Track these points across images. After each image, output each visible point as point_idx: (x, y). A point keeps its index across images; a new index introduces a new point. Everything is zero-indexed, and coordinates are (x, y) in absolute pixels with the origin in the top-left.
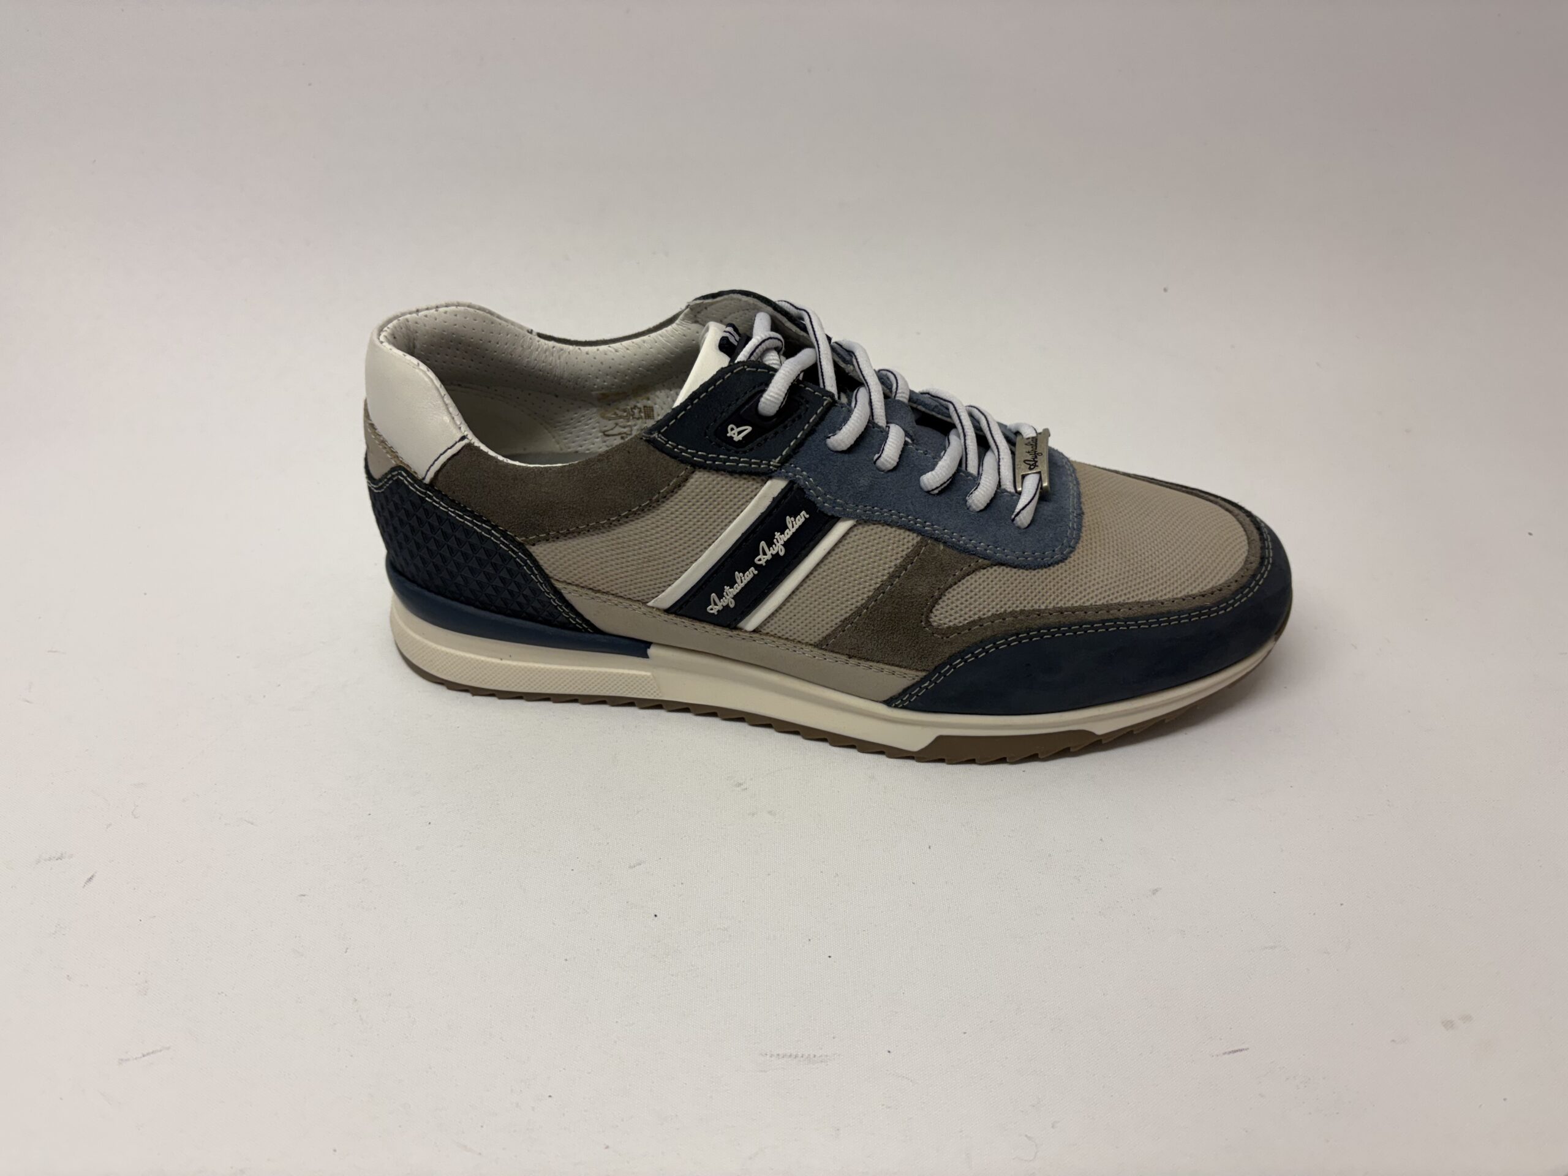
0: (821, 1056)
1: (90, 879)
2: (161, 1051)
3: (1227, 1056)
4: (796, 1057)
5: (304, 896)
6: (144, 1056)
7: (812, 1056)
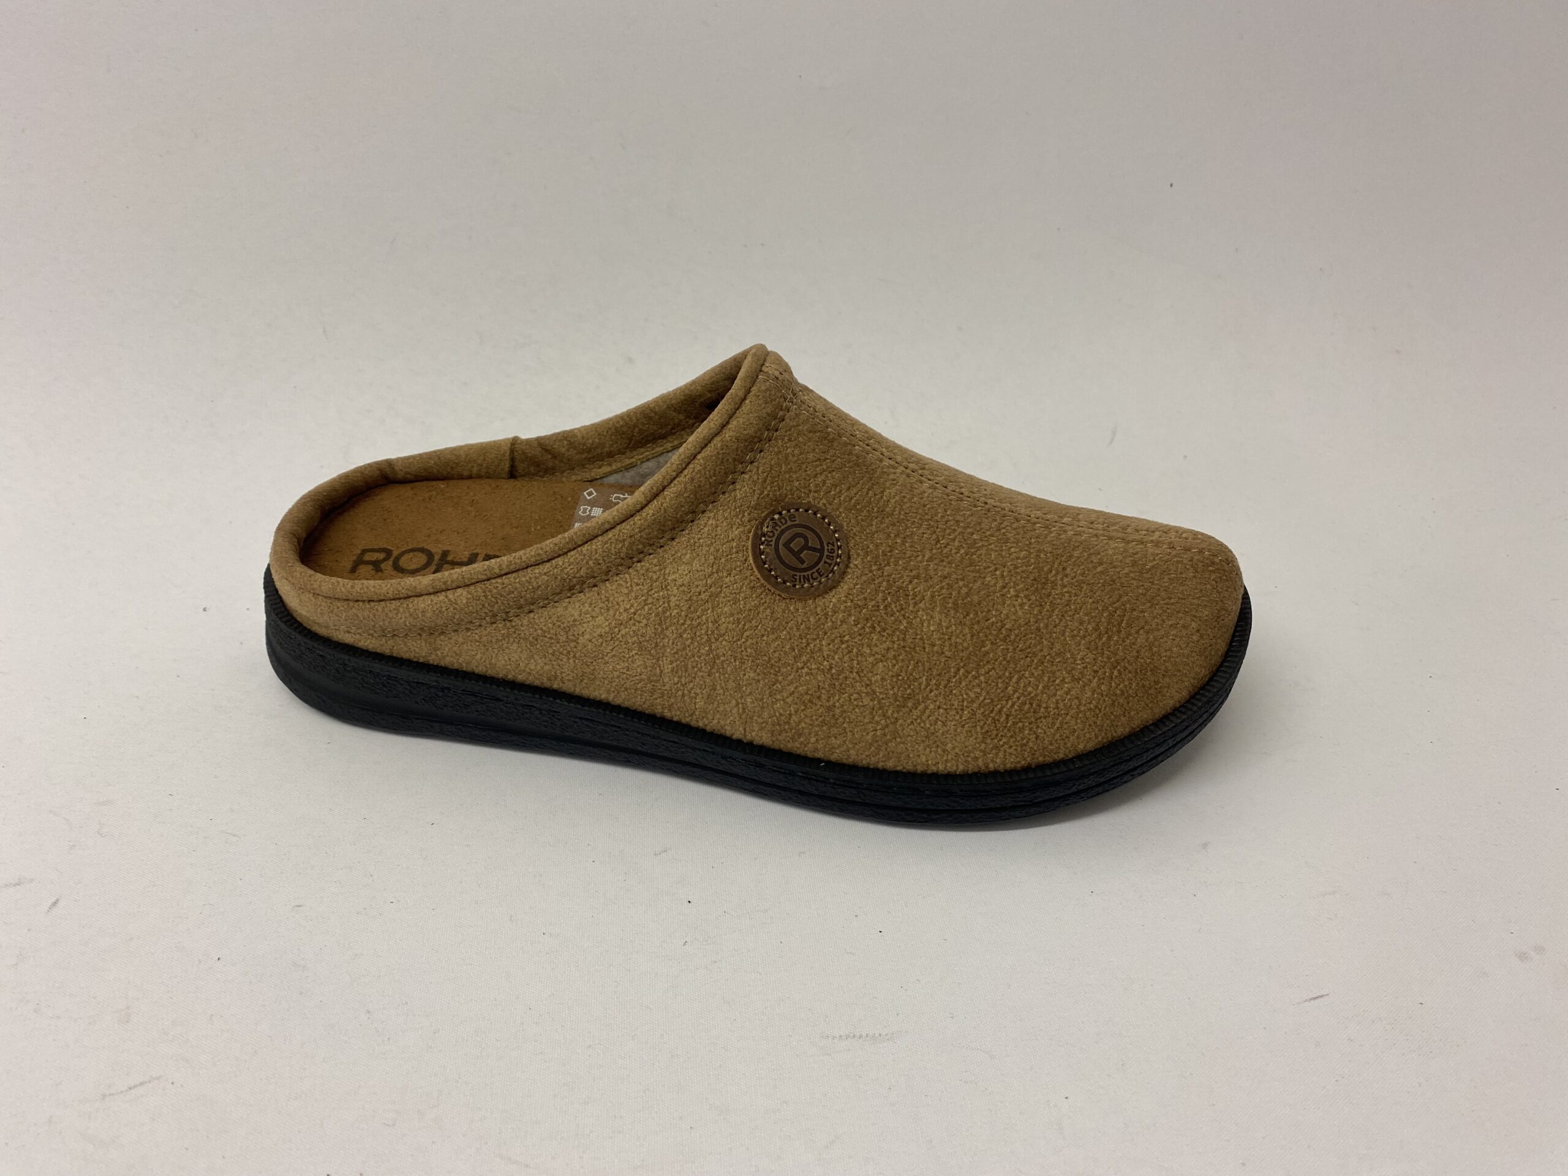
0: (887, 1035)
1: (55, 904)
2: (150, 1082)
3: (1307, 1004)
4: (861, 1037)
5: (300, 906)
6: (130, 1089)
7: (877, 1035)
